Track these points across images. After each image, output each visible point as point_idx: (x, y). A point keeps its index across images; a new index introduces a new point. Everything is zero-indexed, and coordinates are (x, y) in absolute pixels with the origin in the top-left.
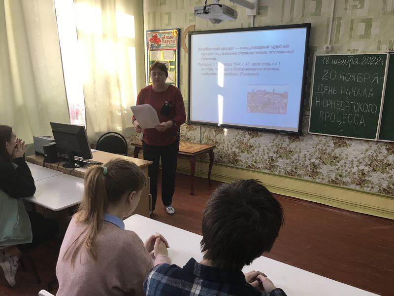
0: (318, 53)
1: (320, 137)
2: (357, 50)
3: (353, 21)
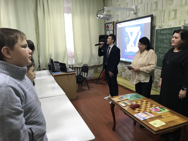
2: (172, 25)
3: (169, 11)
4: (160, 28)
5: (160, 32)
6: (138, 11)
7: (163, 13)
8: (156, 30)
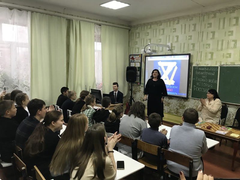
0: (194, 65)
1: (196, 100)
2: (208, 64)
3: (206, 53)
4: (198, 65)
5: (198, 68)
6: (173, 48)
7: (200, 53)
8: (194, 67)
